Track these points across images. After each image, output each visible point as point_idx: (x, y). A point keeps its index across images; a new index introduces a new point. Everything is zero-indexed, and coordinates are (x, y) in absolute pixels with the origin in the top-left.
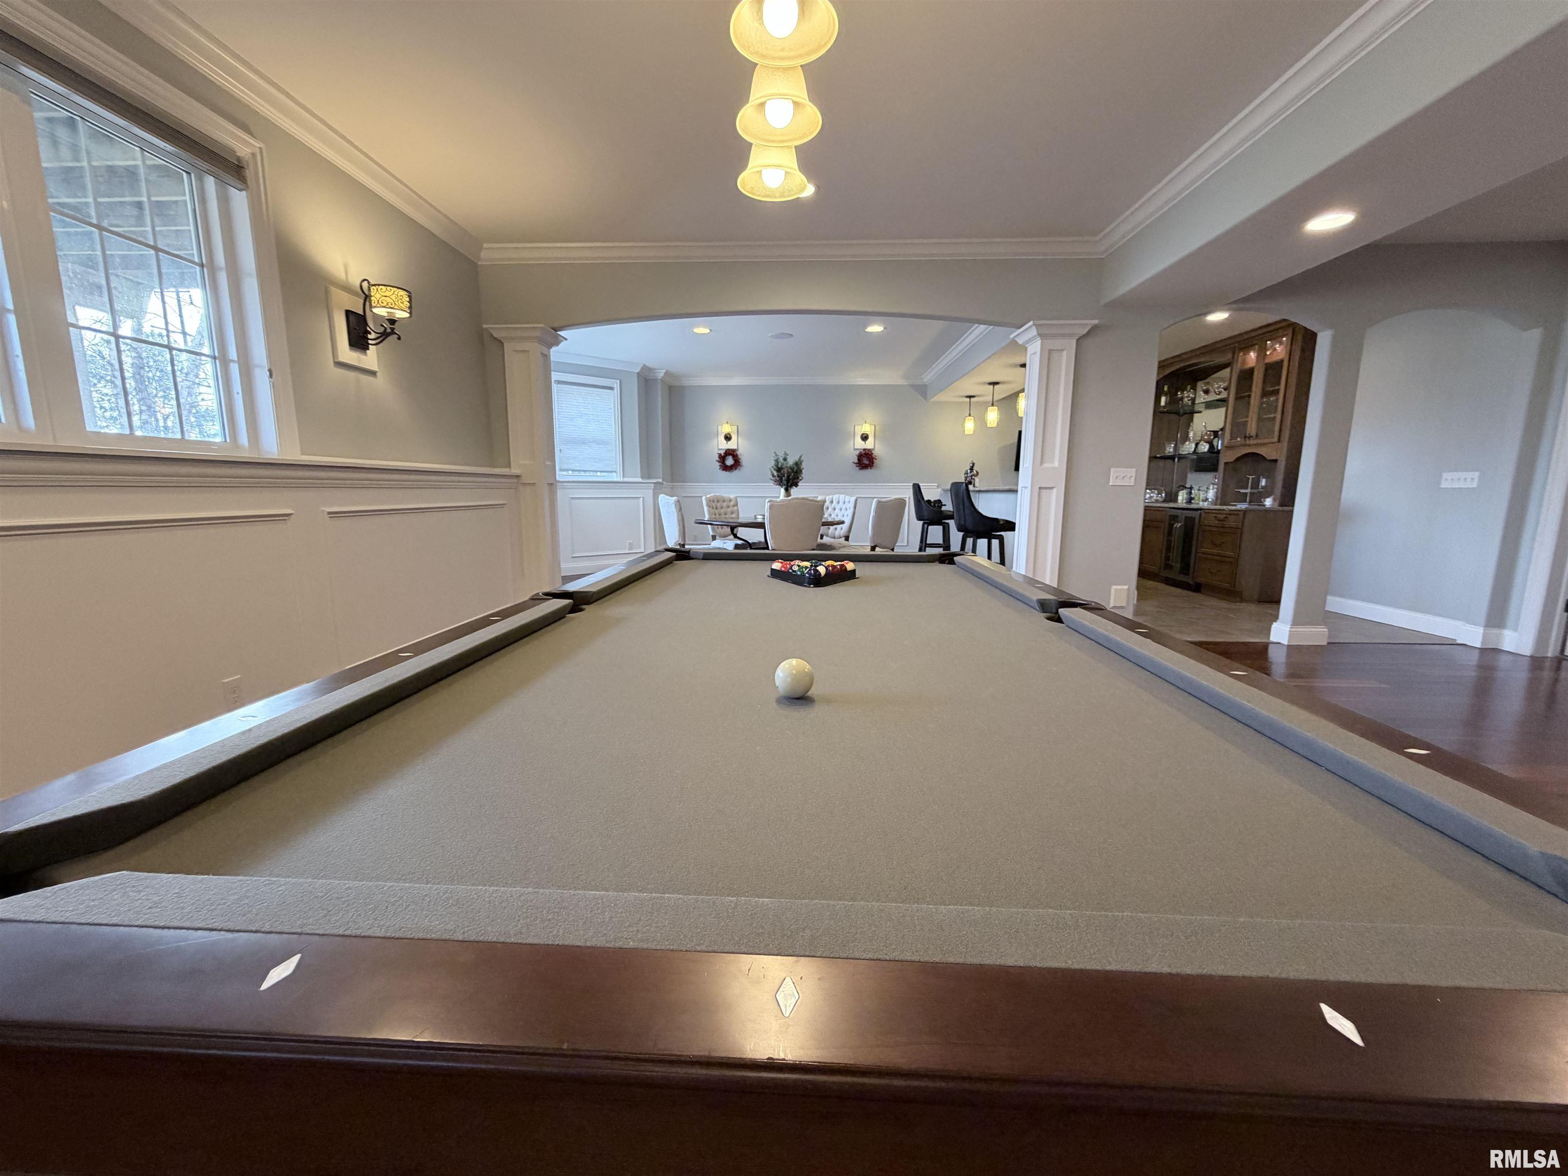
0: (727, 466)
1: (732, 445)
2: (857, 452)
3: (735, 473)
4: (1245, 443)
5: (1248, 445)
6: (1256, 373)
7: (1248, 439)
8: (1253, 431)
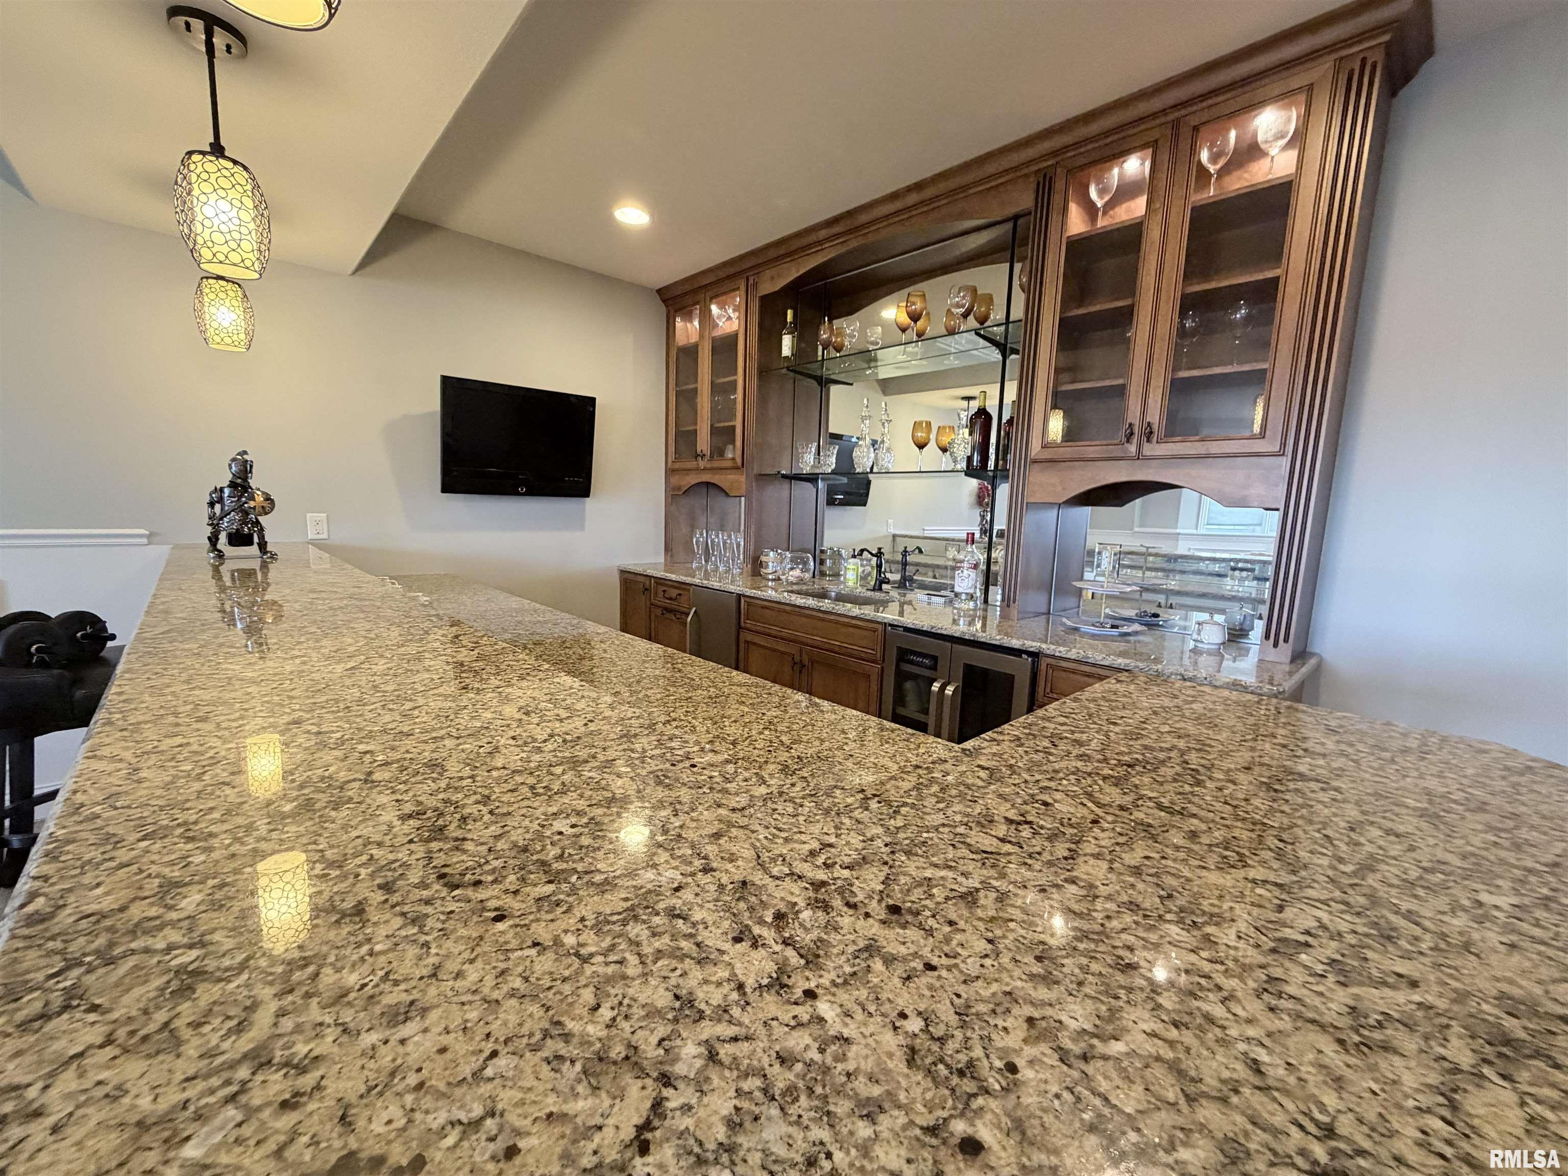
4: (1117, 451)
5: (1131, 459)
6: (1153, 234)
7: (1135, 440)
8: (1154, 416)
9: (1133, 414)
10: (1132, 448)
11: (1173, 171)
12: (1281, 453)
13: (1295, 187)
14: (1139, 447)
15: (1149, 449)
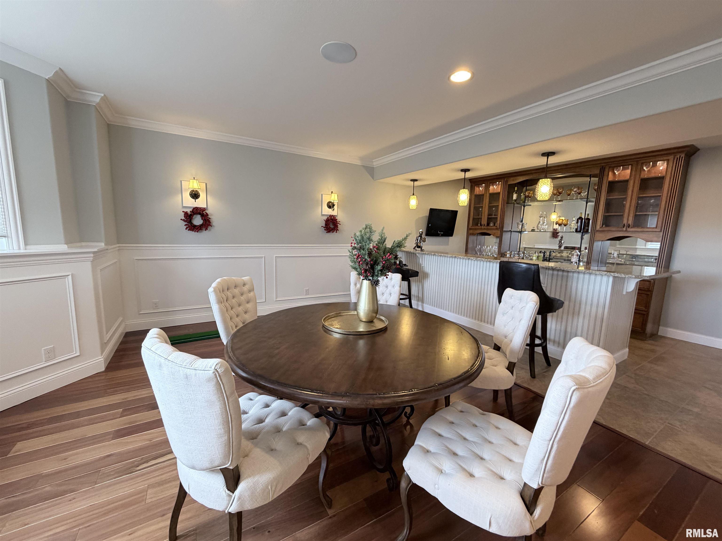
0: (195, 226)
1: (200, 203)
2: (325, 218)
3: (204, 234)
4: (621, 229)
5: (625, 231)
6: (631, 183)
7: (625, 227)
8: (630, 222)
9: (625, 222)
10: (625, 229)
11: (636, 171)
12: (661, 231)
13: (665, 177)
14: (626, 229)
15: (628, 229)
